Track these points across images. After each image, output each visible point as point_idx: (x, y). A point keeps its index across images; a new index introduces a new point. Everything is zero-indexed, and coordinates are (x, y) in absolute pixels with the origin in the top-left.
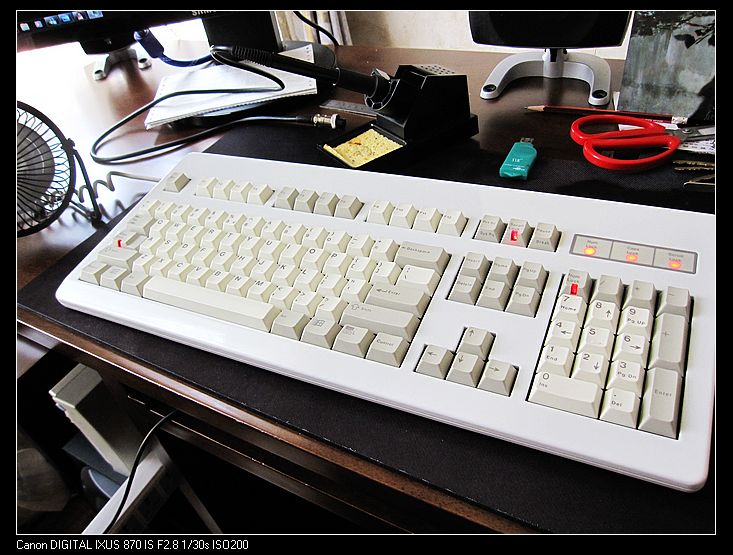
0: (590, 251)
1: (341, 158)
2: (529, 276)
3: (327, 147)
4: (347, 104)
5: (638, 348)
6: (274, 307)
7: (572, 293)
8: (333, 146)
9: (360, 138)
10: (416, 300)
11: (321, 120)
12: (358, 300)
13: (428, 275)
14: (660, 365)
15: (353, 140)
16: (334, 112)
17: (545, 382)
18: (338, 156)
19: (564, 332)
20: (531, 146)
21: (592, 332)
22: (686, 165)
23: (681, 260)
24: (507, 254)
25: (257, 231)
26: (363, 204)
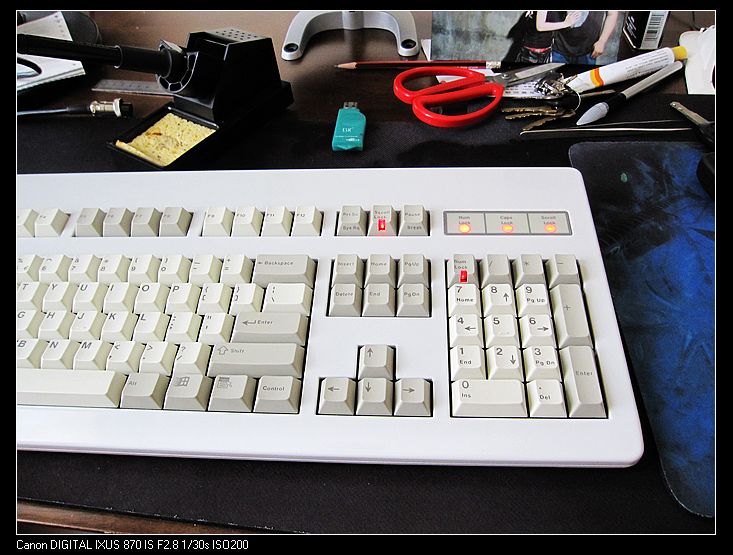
0: (465, 229)
1: (143, 155)
2: (413, 270)
3: (120, 144)
4: (127, 83)
5: (546, 329)
6: (116, 374)
7: (462, 280)
8: (128, 141)
9: (159, 126)
10: (294, 326)
11: (99, 108)
12: (224, 341)
13: (300, 291)
14: (571, 342)
15: (150, 130)
16: (116, 96)
17: (465, 391)
18: (138, 153)
19: (468, 329)
20: (358, 112)
21: (496, 322)
22: (514, 113)
23: (556, 222)
24: (380, 248)
25: (63, 275)
26: (192, 214)
